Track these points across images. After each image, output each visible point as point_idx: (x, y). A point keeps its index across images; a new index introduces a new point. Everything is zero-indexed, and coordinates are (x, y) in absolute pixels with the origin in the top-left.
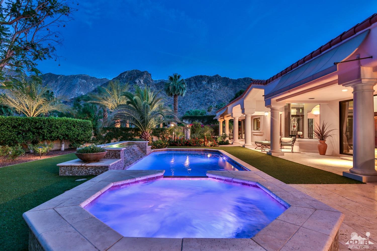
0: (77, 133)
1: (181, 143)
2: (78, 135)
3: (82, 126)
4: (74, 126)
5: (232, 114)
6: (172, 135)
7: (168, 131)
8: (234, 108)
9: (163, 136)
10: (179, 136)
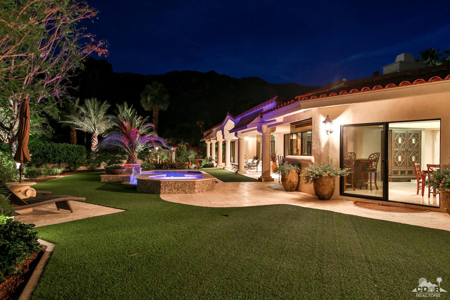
0: (75, 157)
1: (166, 166)
2: (76, 159)
3: (79, 151)
4: (73, 151)
5: (216, 138)
6: (157, 158)
7: (153, 155)
8: (217, 132)
9: (148, 160)
10: (164, 159)
